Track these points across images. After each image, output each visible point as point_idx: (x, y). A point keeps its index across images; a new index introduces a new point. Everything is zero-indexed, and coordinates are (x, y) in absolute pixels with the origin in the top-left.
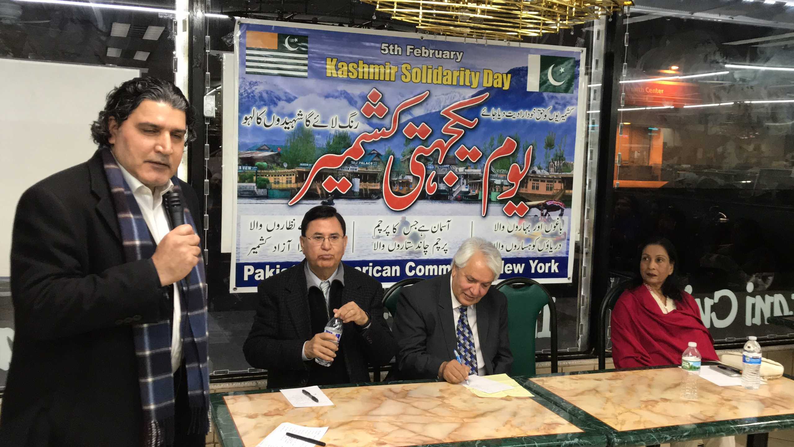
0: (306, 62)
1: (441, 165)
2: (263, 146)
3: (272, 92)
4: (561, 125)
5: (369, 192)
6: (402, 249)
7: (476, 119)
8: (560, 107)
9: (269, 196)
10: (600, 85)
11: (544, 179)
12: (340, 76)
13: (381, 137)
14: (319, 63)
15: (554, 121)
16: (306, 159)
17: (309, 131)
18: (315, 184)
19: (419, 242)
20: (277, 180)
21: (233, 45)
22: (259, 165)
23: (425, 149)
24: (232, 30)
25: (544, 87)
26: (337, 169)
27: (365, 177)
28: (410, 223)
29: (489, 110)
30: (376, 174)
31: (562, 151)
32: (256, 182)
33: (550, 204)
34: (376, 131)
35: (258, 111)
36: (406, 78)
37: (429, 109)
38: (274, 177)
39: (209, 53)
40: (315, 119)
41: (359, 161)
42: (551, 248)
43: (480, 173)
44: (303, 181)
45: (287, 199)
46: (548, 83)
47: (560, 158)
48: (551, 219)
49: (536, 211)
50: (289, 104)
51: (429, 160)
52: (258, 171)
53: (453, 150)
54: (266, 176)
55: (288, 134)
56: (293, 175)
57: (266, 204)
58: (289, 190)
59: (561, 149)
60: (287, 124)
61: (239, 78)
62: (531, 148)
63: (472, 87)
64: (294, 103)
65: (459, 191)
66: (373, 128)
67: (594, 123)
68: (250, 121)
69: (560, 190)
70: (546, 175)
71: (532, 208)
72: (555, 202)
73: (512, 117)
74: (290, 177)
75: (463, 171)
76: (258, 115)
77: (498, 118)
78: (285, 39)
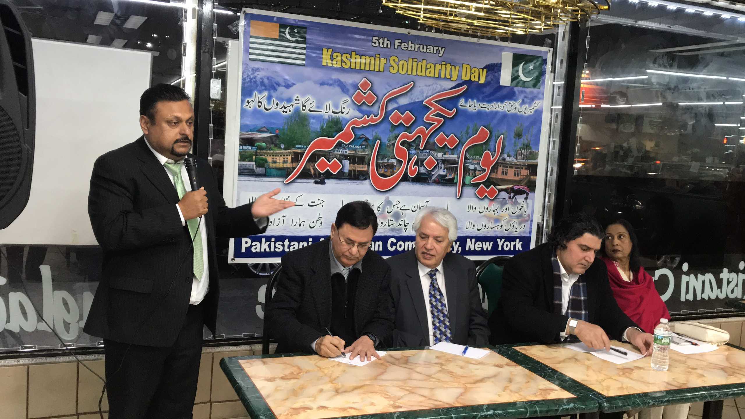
0: (304, 51)
1: (422, 150)
2: (263, 128)
3: (272, 78)
4: (529, 117)
5: (357, 173)
7: (455, 109)
8: (528, 101)
9: (267, 174)
10: (563, 82)
11: (512, 166)
12: (335, 66)
13: (370, 123)
14: (316, 53)
15: (522, 113)
16: (301, 141)
17: (305, 115)
18: (309, 164)
19: (400, 221)
21: (238, 33)
22: (258, 144)
23: (408, 135)
25: (515, 82)
26: (329, 151)
27: (353, 160)
29: (466, 101)
30: (365, 157)
31: (529, 140)
32: (256, 161)
33: (517, 188)
34: (366, 117)
35: (259, 95)
36: (393, 69)
37: (413, 99)
38: (271, 157)
39: (216, 39)
40: (311, 104)
41: (348, 144)
42: (516, 229)
43: (456, 159)
44: (298, 161)
46: (519, 79)
47: (527, 146)
48: (517, 202)
49: (504, 195)
50: (288, 90)
51: (412, 146)
52: (258, 151)
53: (433, 137)
54: (264, 155)
55: (285, 117)
56: (289, 155)
57: (264, 181)
58: (285, 169)
60: (285, 108)
61: (243, 64)
62: (501, 137)
63: (452, 79)
64: (292, 89)
65: (437, 175)
66: (363, 114)
67: (557, 116)
68: (252, 104)
69: (526, 176)
70: (514, 162)
71: (501, 192)
72: (521, 186)
73: (486, 108)
74: (286, 157)
75: (441, 156)
76: (259, 99)
77: (474, 109)
78: (286, 30)
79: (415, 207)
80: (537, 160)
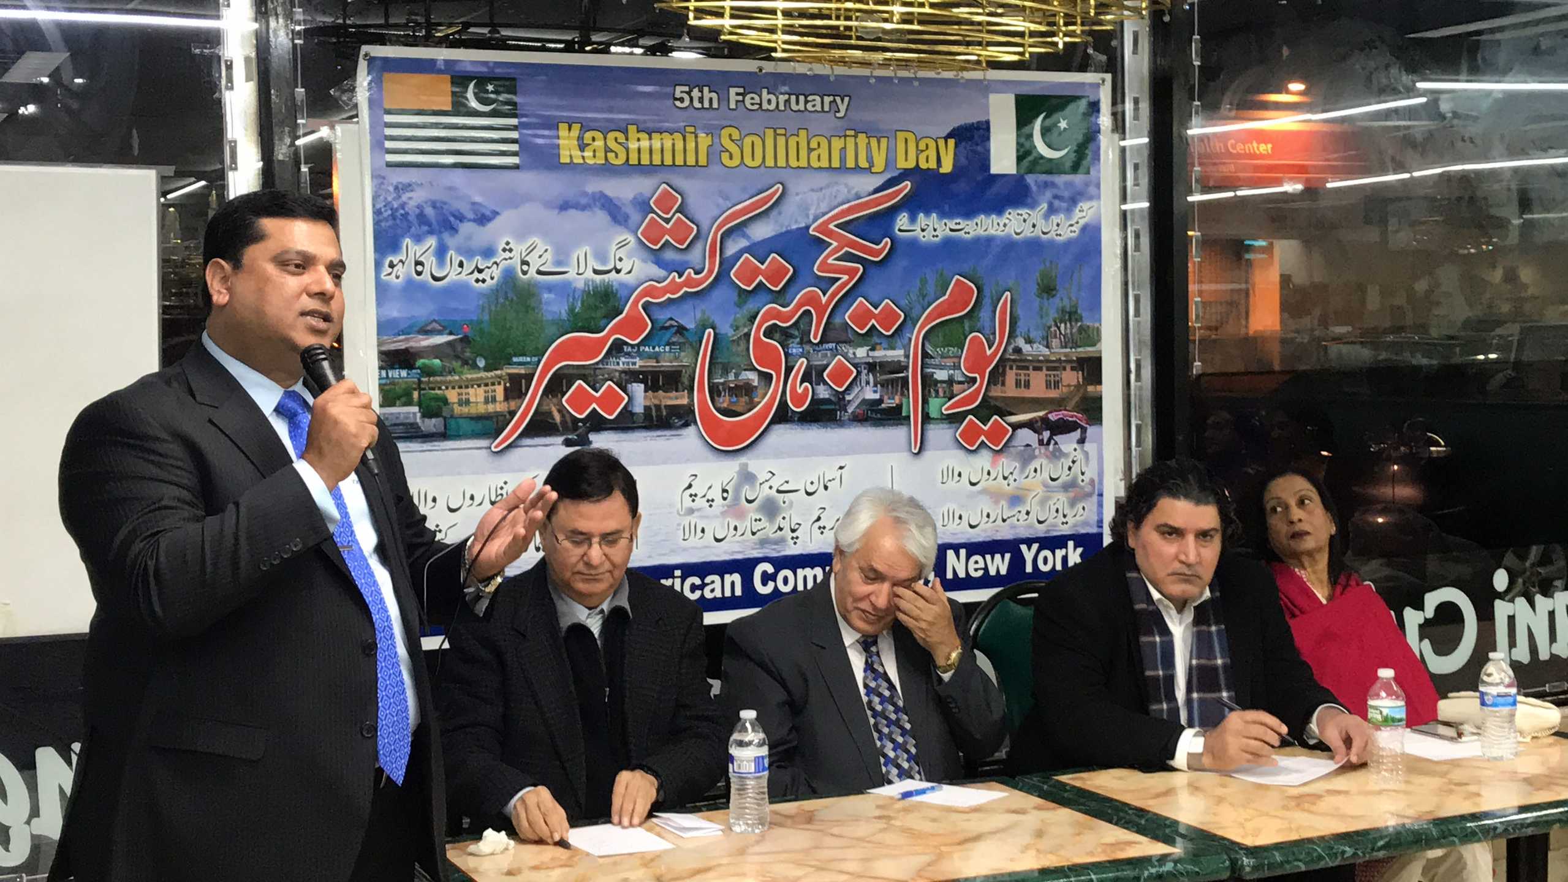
0: (515, 135)
1: (817, 344)
3: (445, 203)
4: (1069, 243)
5: (664, 413)
7: (888, 239)
8: (1064, 205)
9: (449, 433)
11: (1039, 365)
12: (590, 162)
13: (685, 289)
14: (543, 137)
15: (1052, 235)
16: (523, 347)
17: (529, 285)
18: (546, 401)
20: (464, 397)
21: (355, 106)
22: (423, 364)
23: (779, 311)
24: (352, 73)
25: (1025, 163)
26: (594, 364)
27: (654, 381)
29: (913, 219)
30: (680, 372)
31: (1074, 299)
32: (420, 405)
33: (1056, 418)
34: (674, 277)
35: (416, 247)
36: (731, 158)
37: (785, 224)
38: (457, 390)
39: (304, 125)
40: (540, 256)
41: (638, 345)
43: (902, 359)
44: (521, 395)
45: (489, 438)
46: (1034, 154)
47: (1071, 316)
48: (1060, 450)
49: (1026, 436)
50: (482, 228)
51: (792, 336)
52: (423, 379)
53: (841, 310)
54: (440, 389)
55: (481, 294)
56: (499, 383)
58: (493, 417)
59: (1072, 296)
60: (480, 271)
61: (373, 177)
62: (1006, 298)
63: (873, 170)
64: (491, 226)
65: (859, 400)
66: (667, 270)
67: (1137, 236)
68: (401, 269)
69: (1075, 386)
70: (1043, 356)
71: (1019, 430)
72: (1066, 412)
73: (963, 232)
74: (493, 388)
75: (865, 355)
76: (417, 256)
77: (933, 236)
78: (467, 87)
79: (812, 483)
80: (1098, 346)
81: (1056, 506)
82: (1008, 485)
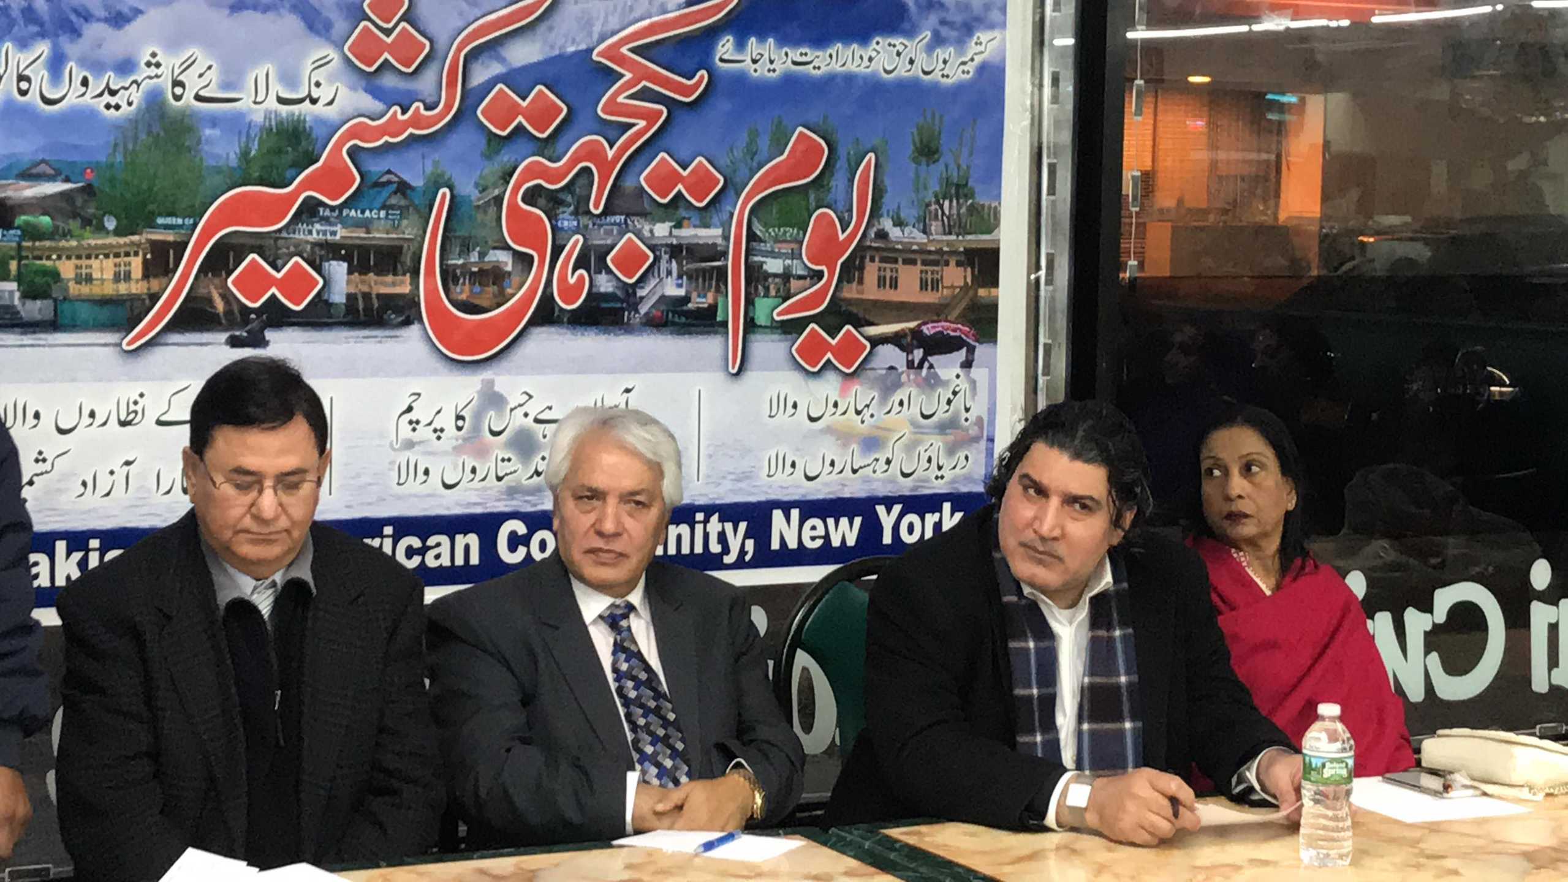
1: (599, 216)
2: (39, 164)
4: (959, 89)
5: (376, 305)
6: (484, 479)
7: (703, 72)
8: (954, 34)
9: (60, 321)
11: (912, 256)
13: (411, 130)
15: (936, 76)
16: (174, 203)
17: (184, 115)
18: (204, 282)
19: (538, 458)
20: (84, 271)
22: (27, 223)
23: (547, 168)
26: (275, 232)
27: (362, 258)
28: (509, 399)
29: (740, 45)
30: (401, 248)
31: (964, 167)
32: (19, 279)
33: (932, 332)
34: (395, 113)
35: (19, 55)
37: (557, 45)
38: (74, 261)
40: (201, 76)
41: (341, 207)
42: (940, 468)
43: (719, 241)
44: (169, 272)
45: (118, 331)
47: (959, 190)
48: (936, 376)
49: (889, 354)
51: (561, 203)
52: (25, 244)
53: (634, 169)
54: (49, 258)
55: (116, 126)
56: (136, 254)
57: (51, 346)
58: (125, 301)
59: (961, 162)
60: (113, 93)
62: (870, 160)
65: (656, 297)
66: (385, 103)
67: (1055, 80)
69: (961, 288)
70: (917, 244)
71: (880, 347)
72: (947, 324)
73: (811, 66)
74: (127, 259)
75: (667, 234)
76: (22, 67)
77: (769, 70)
80: (996, 231)
81: (928, 454)
82: (863, 422)
